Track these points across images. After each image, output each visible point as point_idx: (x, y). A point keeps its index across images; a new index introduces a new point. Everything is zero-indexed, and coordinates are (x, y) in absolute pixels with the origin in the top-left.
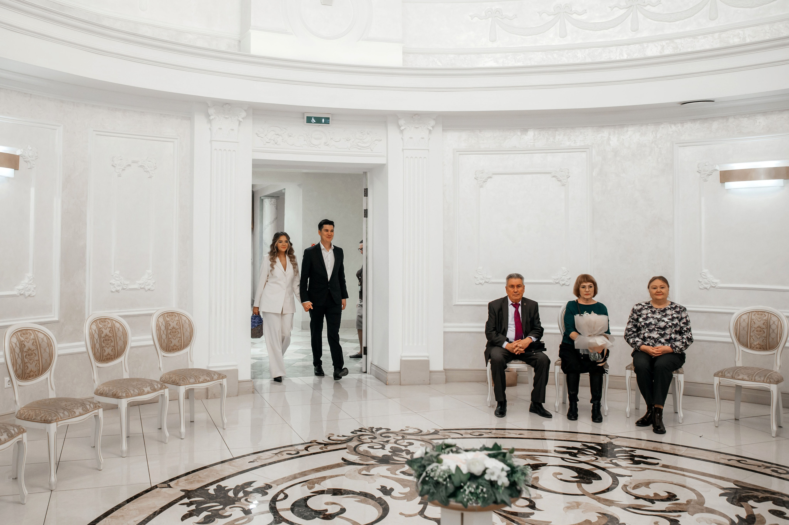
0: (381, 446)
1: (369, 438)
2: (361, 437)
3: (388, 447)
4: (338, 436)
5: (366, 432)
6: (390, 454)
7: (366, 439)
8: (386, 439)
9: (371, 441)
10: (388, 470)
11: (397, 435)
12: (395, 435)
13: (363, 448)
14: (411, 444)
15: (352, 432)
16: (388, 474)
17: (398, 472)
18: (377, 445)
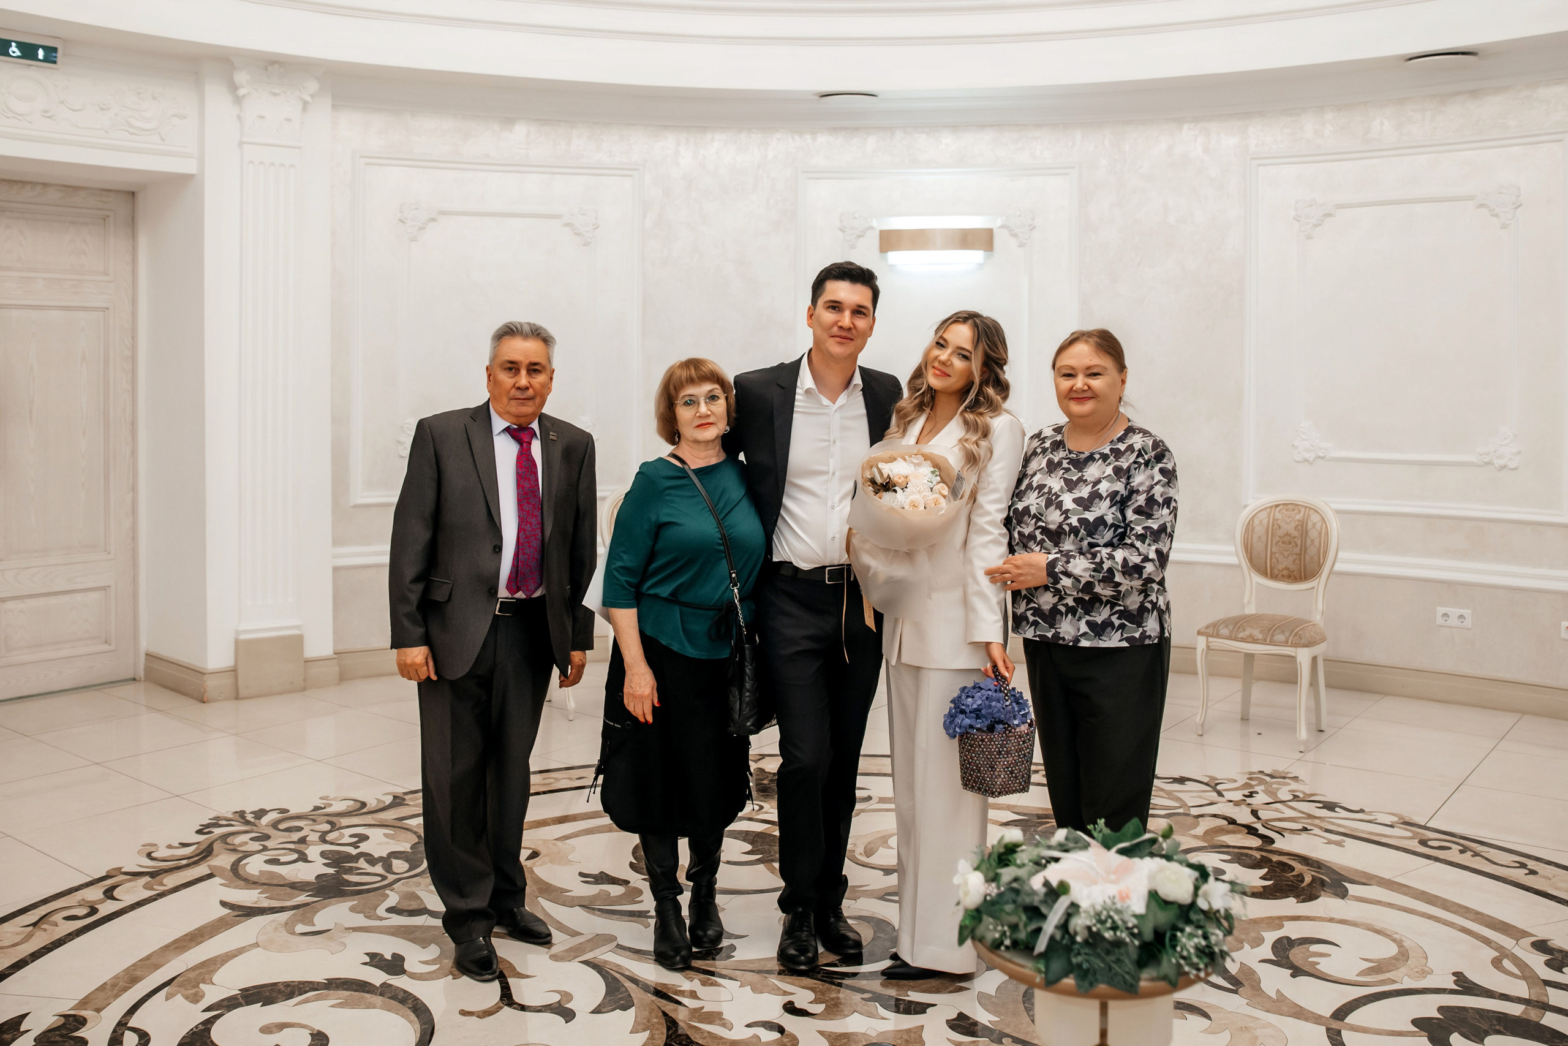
0: (295, 856)
1: (252, 839)
2: (229, 840)
3: (313, 852)
4: (170, 847)
5: (232, 825)
6: (331, 871)
7: (246, 843)
8: (296, 836)
9: (261, 847)
10: (353, 909)
11: (314, 821)
12: (310, 822)
13: (255, 866)
14: (364, 838)
15: (199, 832)
16: (360, 920)
17: (381, 911)
18: (285, 855)
